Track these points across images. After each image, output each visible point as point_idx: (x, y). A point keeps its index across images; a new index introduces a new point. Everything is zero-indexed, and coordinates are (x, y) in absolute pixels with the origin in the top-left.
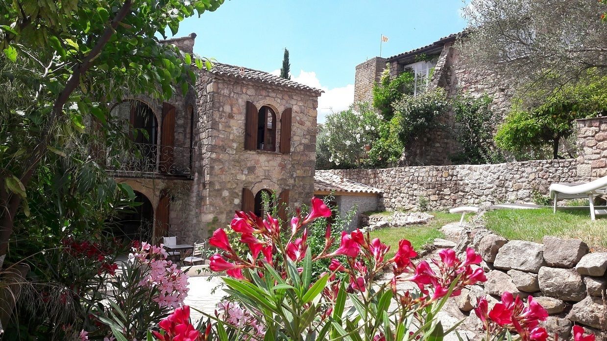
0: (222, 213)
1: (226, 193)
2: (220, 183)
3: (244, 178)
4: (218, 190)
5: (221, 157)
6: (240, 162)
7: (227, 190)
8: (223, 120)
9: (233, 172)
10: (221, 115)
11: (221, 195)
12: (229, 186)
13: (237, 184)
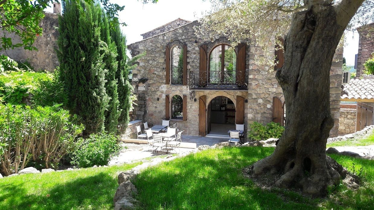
0: (258, 113)
1: (260, 101)
2: (256, 94)
3: (274, 90)
4: (255, 99)
5: (256, 77)
6: (271, 80)
7: (261, 98)
8: (258, 52)
9: (266, 87)
10: (256, 49)
11: (257, 102)
12: (262, 96)
13: (269, 94)
